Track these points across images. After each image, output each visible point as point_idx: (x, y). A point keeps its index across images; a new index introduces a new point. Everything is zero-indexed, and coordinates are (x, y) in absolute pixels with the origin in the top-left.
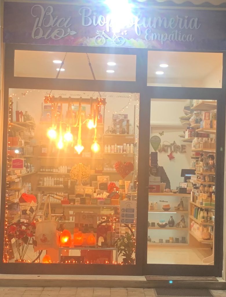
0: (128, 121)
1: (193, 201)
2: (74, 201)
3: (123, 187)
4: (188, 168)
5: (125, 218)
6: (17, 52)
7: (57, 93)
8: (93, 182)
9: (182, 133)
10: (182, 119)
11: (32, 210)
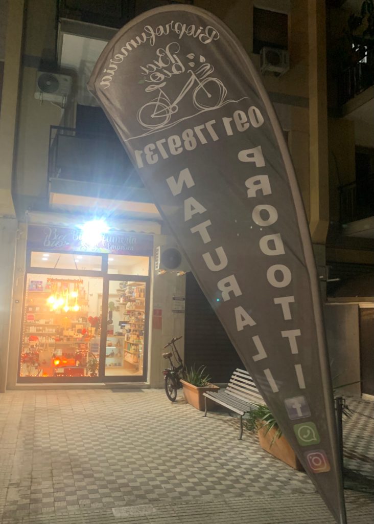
0: (85, 291)
1: (127, 339)
2: (62, 339)
3: (91, 331)
4: (122, 320)
5: (93, 349)
6: (32, 253)
7: (54, 277)
8: (74, 329)
9: (118, 299)
10: (118, 290)
11: (36, 345)
